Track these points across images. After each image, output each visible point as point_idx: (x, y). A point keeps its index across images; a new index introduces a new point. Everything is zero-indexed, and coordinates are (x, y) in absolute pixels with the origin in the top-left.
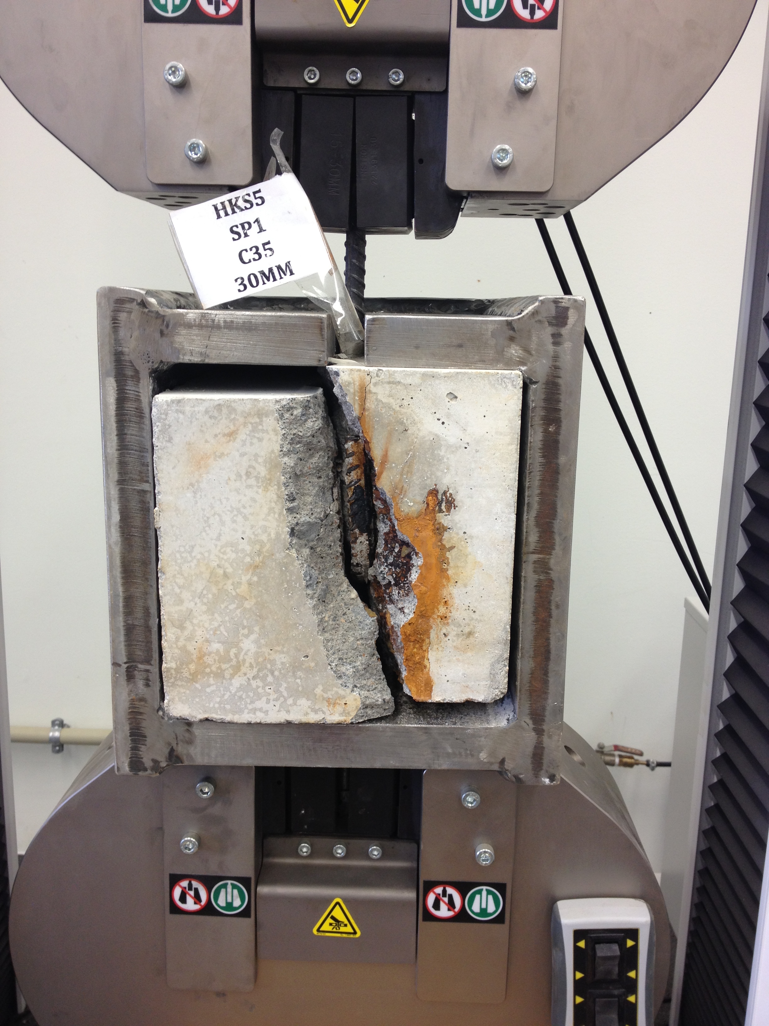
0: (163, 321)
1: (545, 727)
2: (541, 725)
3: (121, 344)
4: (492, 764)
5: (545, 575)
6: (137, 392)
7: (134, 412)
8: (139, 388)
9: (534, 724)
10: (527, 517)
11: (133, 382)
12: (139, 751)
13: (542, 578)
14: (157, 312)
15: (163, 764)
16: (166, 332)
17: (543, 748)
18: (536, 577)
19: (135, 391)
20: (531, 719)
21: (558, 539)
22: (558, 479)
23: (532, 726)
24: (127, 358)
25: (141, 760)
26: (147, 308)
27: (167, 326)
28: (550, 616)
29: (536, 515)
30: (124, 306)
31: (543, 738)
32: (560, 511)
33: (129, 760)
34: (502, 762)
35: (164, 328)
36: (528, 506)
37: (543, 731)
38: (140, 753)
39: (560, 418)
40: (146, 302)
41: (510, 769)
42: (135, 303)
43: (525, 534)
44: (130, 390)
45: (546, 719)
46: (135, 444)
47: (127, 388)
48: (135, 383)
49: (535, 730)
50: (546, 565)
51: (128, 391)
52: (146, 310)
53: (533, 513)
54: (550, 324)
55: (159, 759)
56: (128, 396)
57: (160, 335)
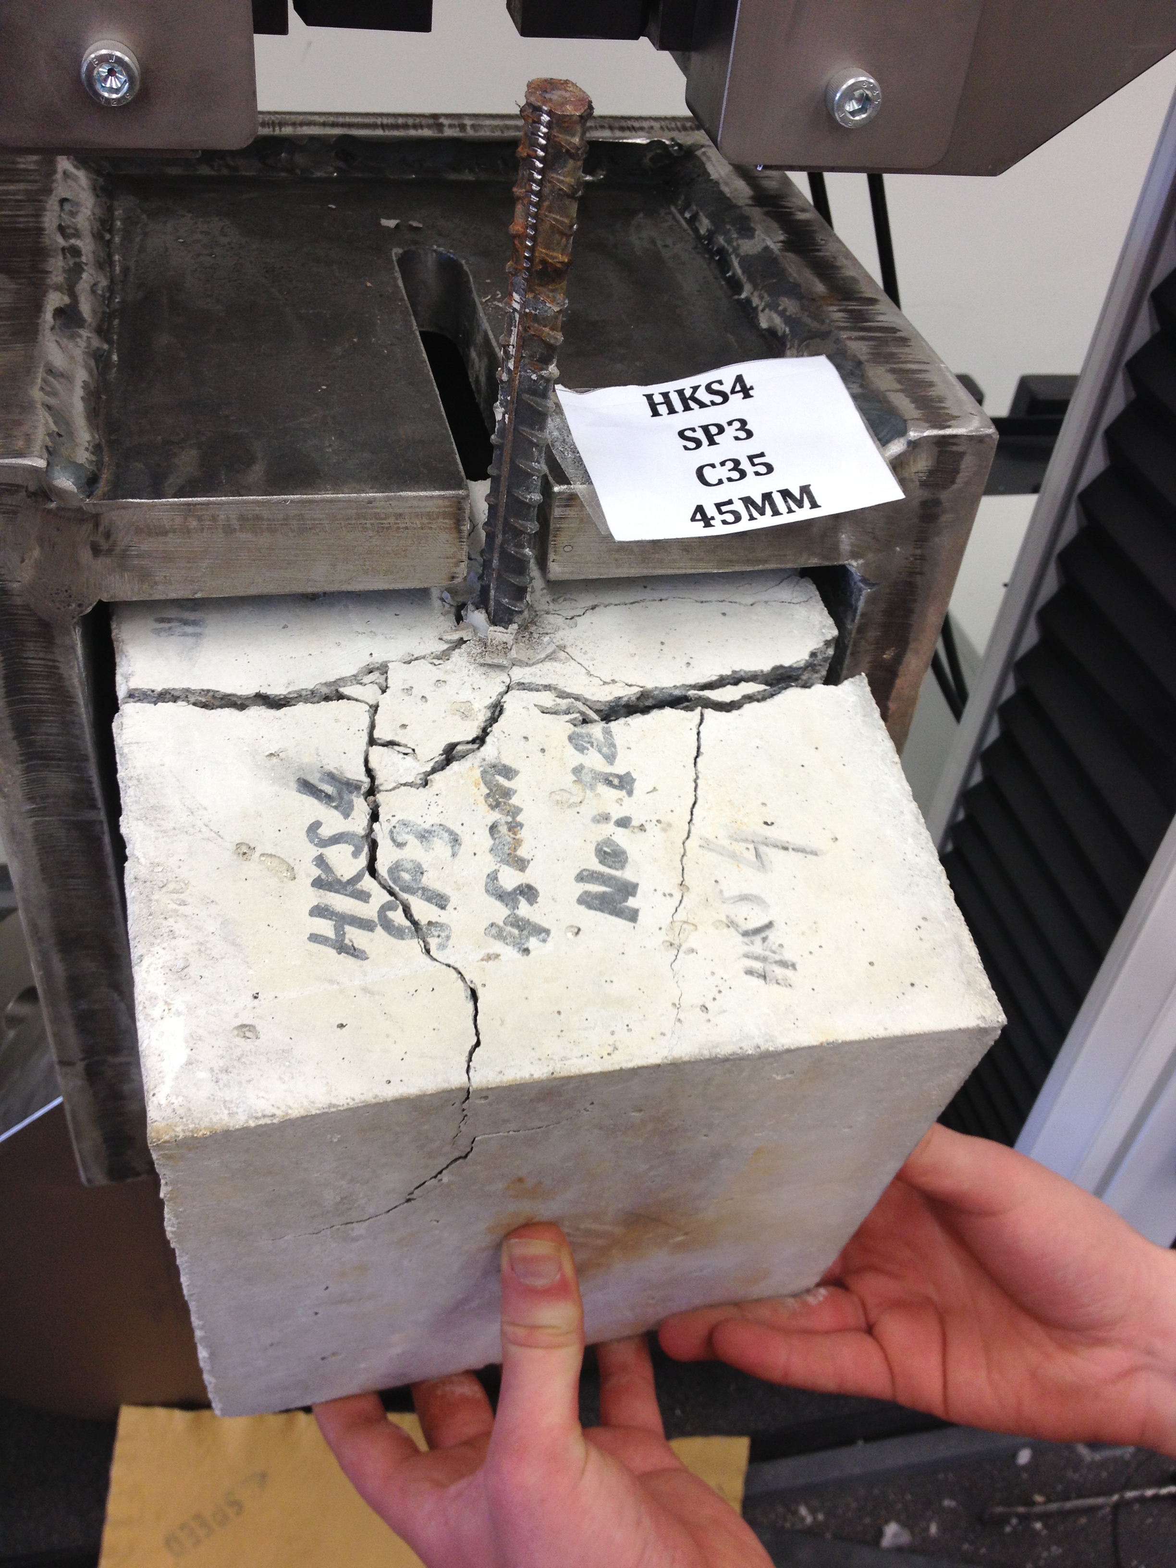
0: (97, 525)
6: (49, 660)
7: (49, 697)
8: (53, 653)
11: (39, 645)
14: (80, 510)
16: (105, 546)
19: (44, 659)
24: (18, 601)
26: (53, 500)
27: (108, 534)
35: (99, 539)
39: (908, 637)
40: (49, 488)
42: (23, 494)
44: (33, 658)
46: (59, 750)
47: (25, 656)
48: (44, 644)
51: (30, 661)
52: (52, 505)
54: (923, 484)
56: (29, 669)
57: (90, 552)
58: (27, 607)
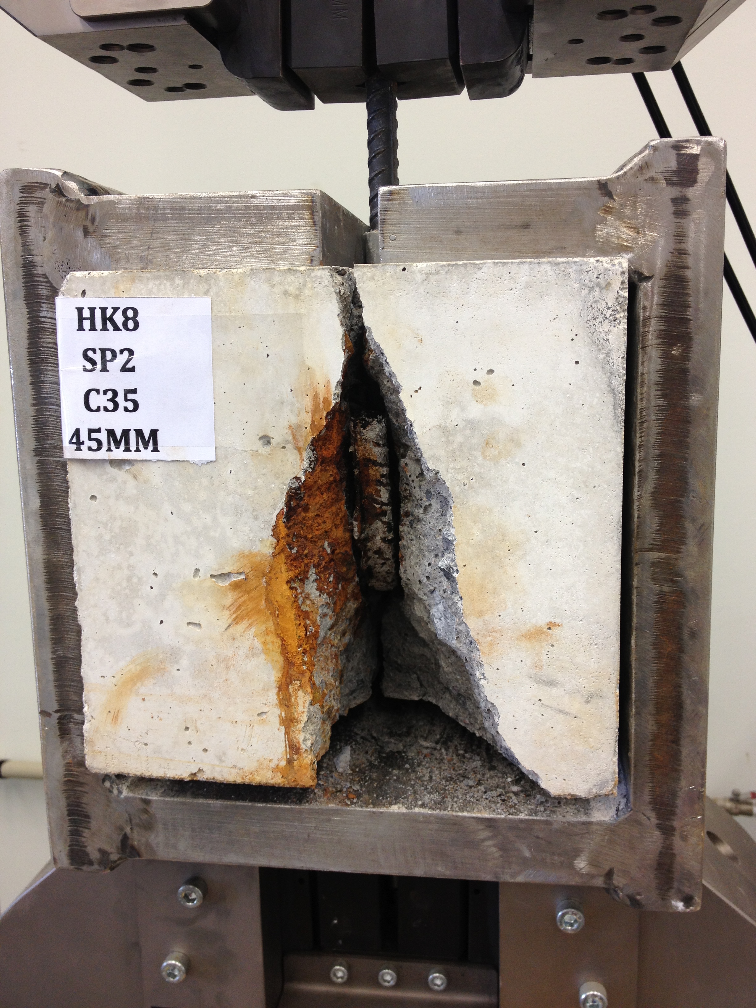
0: (87, 214)
1: (676, 824)
2: (669, 819)
3: (31, 251)
4: (592, 876)
5: (670, 584)
9: (658, 818)
10: (639, 493)
11: (49, 306)
12: (81, 836)
13: (666, 589)
14: (78, 201)
15: (114, 857)
16: (91, 230)
17: (673, 855)
18: (656, 587)
19: (51, 318)
20: (654, 810)
21: (690, 528)
22: (688, 432)
23: (654, 821)
24: (39, 270)
25: (84, 849)
26: (64, 196)
27: (93, 220)
28: (681, 650)
29: (653, 490)
30: (33, 195)
31: (673, 840)
32: (694, 483)
33: (69, 848)
34: (609, 874)
35: (88, 223)
36: (640, 476)
37: (673, 829)
38: (83, 839)
39: (690, 333)
40: (63, 188)
41: (621, 885)
42: (48, 190)
43: (636, 520)
44: (46, 317)
45: (678, 811)
47: (41, 315)
48: (51, 306)
49: (659, 827)
50: (672, 569)
51: (43, 319)
52: (63, 200)
53: (649, 487)
54: (670, 183)
55: (108, 848)
56: (42, 325)
57: (83, 233)
58: (45, 276)
